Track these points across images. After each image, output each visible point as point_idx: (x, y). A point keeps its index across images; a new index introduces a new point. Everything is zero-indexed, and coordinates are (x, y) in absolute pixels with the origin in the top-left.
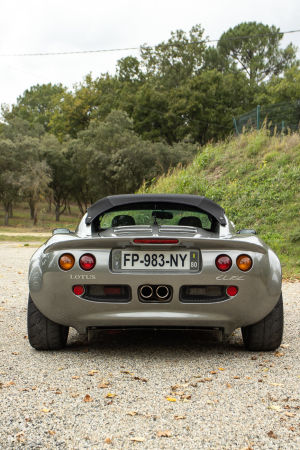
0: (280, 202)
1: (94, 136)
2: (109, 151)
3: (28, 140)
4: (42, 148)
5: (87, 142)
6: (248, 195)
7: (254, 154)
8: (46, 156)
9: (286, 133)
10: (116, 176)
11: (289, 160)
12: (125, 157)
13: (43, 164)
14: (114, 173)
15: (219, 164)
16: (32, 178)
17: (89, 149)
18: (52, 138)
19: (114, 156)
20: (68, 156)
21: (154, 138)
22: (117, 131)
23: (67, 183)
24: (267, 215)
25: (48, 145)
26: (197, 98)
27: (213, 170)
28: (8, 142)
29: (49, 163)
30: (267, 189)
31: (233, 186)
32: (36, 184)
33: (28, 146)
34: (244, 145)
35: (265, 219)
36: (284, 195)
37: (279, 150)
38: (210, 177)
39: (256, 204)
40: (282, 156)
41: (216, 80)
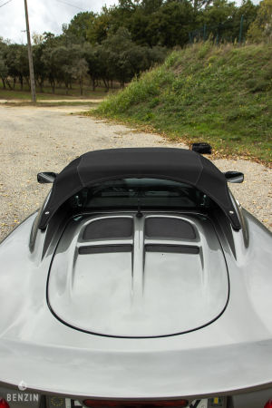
0: (219, 91)
1: (110, 43)
2: (118, 52)
3: (75, 46)
4: (83, 51)
5: (107, 47)
6: (199, 85)
7: (202, 57)
8: (85, 56)
9: (223, 42)
10: (123, 67)
11: (224, 62)
12: (127, 55)
13: (84, 61)
14: (121, 65)
15: (180, 63)
16: (78, 69)
17: (108, 51)
18: (88, 44)
19: (121, 55)
20: (97, 55)
21: (142, 44)
22: (122, 40)
23: (98, 70)
24: (211, 100)
25: (86, 49)
26: (165, 19)
27: (176, 67)
28: (64, 48)
29: (86, 60)
30: (211, 81)
31: (189, 78)
32: (80, 72)
33: (75, 50)
34: (196, 51)
35: (210, 103)
36: (222, 86)
37: (218, 54)
38: (175, 72)
39: (204, 92)
40: (220, 59)
41: (176, 7)
